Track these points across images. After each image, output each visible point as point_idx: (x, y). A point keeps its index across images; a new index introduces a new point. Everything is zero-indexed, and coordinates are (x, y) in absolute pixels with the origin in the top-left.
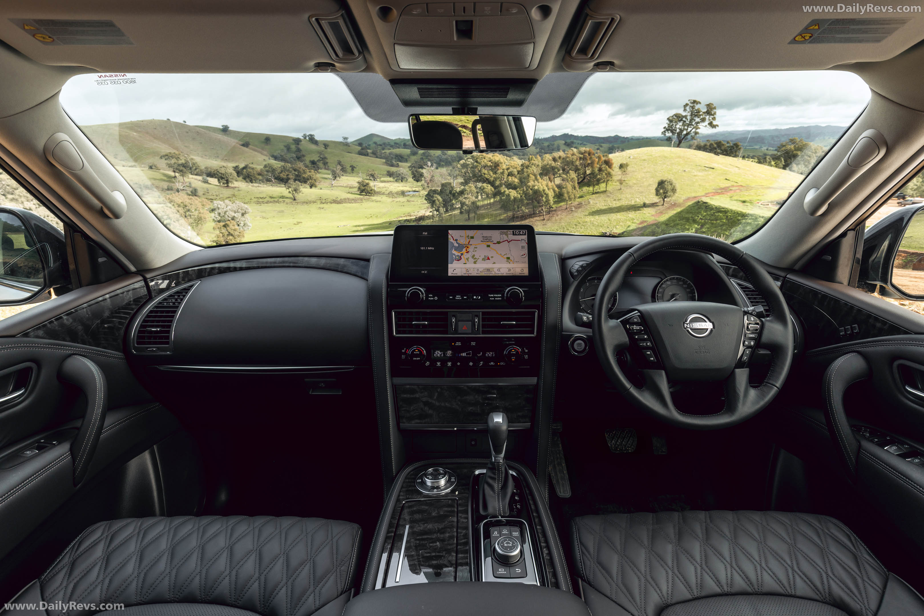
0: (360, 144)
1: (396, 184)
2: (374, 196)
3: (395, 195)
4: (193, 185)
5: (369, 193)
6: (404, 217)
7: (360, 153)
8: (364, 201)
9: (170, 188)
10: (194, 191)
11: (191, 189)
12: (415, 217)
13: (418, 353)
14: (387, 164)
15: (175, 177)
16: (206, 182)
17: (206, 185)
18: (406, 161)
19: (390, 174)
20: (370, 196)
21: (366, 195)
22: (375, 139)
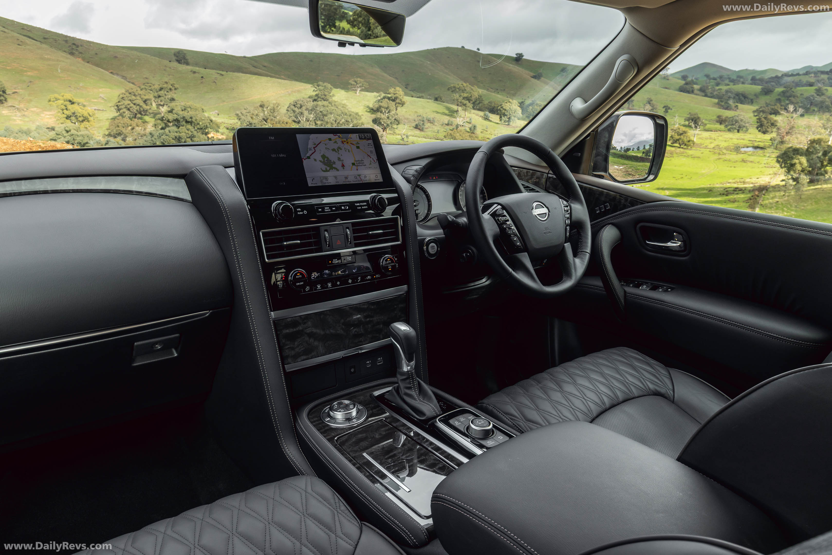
0: (684, 78)
1: (729, 135)
2: (690, 150)
3: (725, 151)
4: (473, 122)
5: (685, 145)
6: (735, 183)
7: (682, 90)
8: (675, 155)
9: (450, 123)
10: (473, 128)
11: (470, 126)
12: (752, 185)
13: (301, 276)
14: (719, 105)
15: (457, 111)
16: (486, 119)
17: (487, 123)
18: (752, 102)
19: (721, 121)
20: (685, 149)
21: (679, 147)
22: (707, 71)
